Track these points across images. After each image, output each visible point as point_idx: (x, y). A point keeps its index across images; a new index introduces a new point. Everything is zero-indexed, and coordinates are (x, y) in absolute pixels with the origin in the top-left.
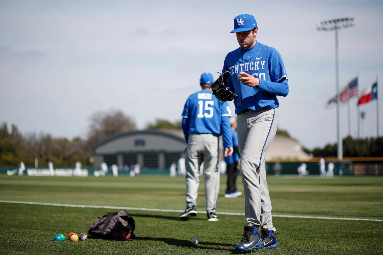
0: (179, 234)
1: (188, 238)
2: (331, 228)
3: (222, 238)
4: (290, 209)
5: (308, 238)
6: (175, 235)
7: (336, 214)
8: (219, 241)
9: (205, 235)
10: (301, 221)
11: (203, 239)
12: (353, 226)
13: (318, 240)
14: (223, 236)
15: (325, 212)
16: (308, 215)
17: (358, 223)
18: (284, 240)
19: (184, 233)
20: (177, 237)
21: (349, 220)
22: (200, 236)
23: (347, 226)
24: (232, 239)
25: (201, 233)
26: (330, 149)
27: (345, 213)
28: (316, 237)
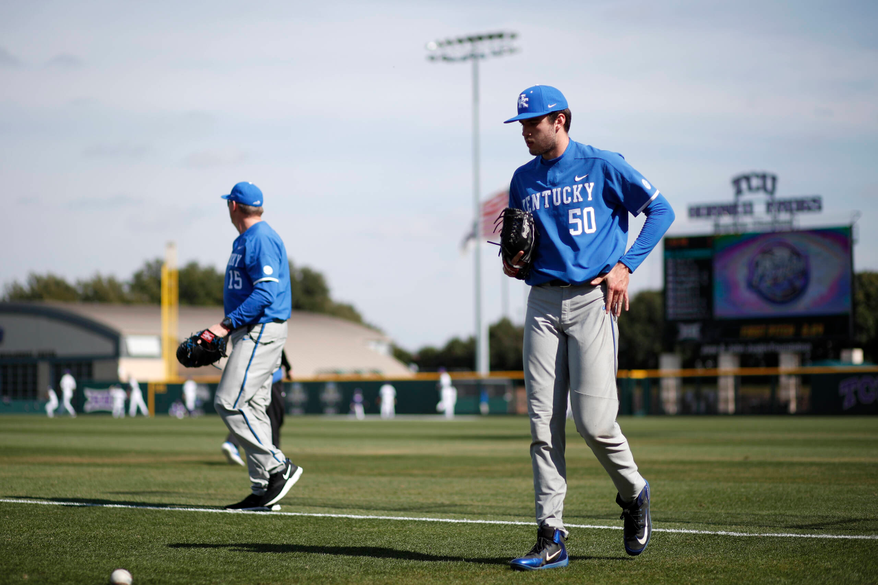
0: (82, 560)
1: (102, 571)
2: (454, 545)
3: (188, 572)
4: (356, 498)
5: (398, 569)
6: (70, 564)
7: (469, 509)
8: (178, 578)
9: (145, 563)
10: (382, 529)
11: (139, 573)
12: (509, 540)
13: (423, 576)
14: (191, 566)
15: (443, 505)
16: (402, 513)
17: (522, 533)
18: (339, 576)
19: (93, 558)
20: (75, 569)
21: (499, 526)
22: (133, 567)
23: (494, 539)
24: (211, 572)
25: (136, 560)
26: (459, 352)
27: (491, 507)
28: (419, 567)
